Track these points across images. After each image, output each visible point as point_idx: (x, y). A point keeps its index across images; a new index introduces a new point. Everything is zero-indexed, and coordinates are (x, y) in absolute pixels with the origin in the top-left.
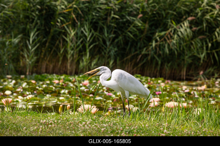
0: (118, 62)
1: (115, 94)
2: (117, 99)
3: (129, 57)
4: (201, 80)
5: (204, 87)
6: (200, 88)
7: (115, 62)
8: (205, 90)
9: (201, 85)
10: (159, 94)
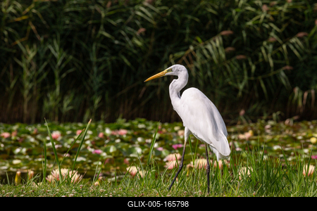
0: (107, 99)
1: (106, 151)
2: (110, 159)
3: (125, 91)
4: (242, 124)
5: (248, 135)
6: (242, 137)
7: (103, 100)
8: (250, 139)
9: (243, 132)
10: (178, 148)
